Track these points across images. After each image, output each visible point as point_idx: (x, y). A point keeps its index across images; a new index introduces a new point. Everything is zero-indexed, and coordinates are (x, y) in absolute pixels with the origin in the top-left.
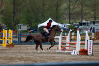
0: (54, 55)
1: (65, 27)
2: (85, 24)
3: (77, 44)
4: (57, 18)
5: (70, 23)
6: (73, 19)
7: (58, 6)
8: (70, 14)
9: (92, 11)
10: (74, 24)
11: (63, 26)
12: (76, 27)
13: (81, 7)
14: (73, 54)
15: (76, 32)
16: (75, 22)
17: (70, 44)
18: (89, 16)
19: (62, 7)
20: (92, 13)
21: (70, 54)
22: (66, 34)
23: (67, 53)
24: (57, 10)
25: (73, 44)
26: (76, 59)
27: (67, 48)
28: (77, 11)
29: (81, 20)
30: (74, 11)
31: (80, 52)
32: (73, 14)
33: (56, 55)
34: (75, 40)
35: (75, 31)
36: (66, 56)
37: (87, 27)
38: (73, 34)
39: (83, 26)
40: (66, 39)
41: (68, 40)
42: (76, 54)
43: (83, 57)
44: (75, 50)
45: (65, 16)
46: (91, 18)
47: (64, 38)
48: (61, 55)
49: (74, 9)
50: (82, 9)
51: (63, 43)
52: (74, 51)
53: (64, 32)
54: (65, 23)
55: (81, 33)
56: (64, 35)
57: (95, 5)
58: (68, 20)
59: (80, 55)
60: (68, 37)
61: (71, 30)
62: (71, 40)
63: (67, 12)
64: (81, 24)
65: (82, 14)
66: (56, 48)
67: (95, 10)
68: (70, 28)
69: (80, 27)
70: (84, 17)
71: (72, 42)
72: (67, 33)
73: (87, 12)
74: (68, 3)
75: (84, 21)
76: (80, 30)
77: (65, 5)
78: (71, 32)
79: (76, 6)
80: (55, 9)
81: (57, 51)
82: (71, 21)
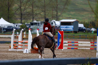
0: (6, 53)
1: (17, 27)
2: (36, 24)
3: (29, 43)
4: (9, 18)
5: (21, 23)
6: (24, 19)
7: (9, 6)
8: (22, 14)
9: (43, 11)
10: (26, 23)
11: (15, 26)
12: (28, 26)
13: (31, 8)
14: (25, 52)
15: (28, 32)
16: (26, 22)
18: (39, 16)
19: (14, 7)
20: (42, 13)
21: (22, 52)
23: (19, 52)
24: (9, 10)
25: (25, 43)
26: (28, 58)
27: (19, 47)
28: (28, 11)
29: (32, 20)
30: (25, 11)
31: (31, 50)
32: (24, 14)
33: (9, 53)
34: (27, 39)
35: (27, 30)
36: (18, 54)
37: (38, 27)
38: (25, 33)
39: (34, 26)
40: (18, 38)
41: (20, 39)
42: (28, 52)
43: (35, 55)
44: (27, 48)
45: (17, 16)
46: (42, 18)
47: (16, 37)
48: (13, 54)
49: (25, 9)
50: (33, 10)
51: (15, 42)
52: (25, 49)
54: (17, 23)
55: (33, 32)
56: (16, 34)
57: (44, 6)
58: (20, 20)
59: (31, 53)
60: (20, 36)
61: (22, 30)
62: (23, 39)
63: (18, 12)
64: (32, 24)
65: (33, 15)
66: (8, 47)
67: (45, 11)
69: (32, 27)
70: (35, 17)
71: (24, 41)
72: (19, 32)
73: (38, 13)
74: (19, 4)
75: (35, 21)
76: (32, 30)
77: (16, 6)
78: (23, 31)
79: (27, 7)
80: (7, 9)
81: (9, 50)
82: (23, 21)
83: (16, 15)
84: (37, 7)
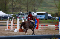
0: (4, 32)
1: (11, 16)
2: (22, 14)
3: (17, 26)
4: (5, 11)
5: (13, 14)
7: (6, 4)
8: (13, 8)
9: (26, 7)
10: (16, 14)
11: (9, 16)
12: (17, 16)
13: (19, 5)
14: (15, 31)
15: (17, 19)
17: (14, 26)
18: (24, 10)
19: (8, 4)
20: (26, 8)
21: (13, 31)
22: (11, 20)
23: (11, 31)
24: (5, 6)
26: (17, 34)
27: (12, 28)
28: (17, 7)
29: (19, 12)
30: (15, 7)
31: (19, 30)
32: (15, 9)
34: (16, 23)
36: (11, 32)
37: (23, 16)
39: (21, 16)
40: (11, 23)
41: (12, 23)
42: (17, 31)
43: (21, 33)
44: (17, 29)
46: (25, 11)
47: (10, 22)
48: (8, 32)
49: (15, 5)
51: (9, 25)
53: (9, 19)
54: (10, 14)
55: (20, 19)
56: (9, 20)
57: (27, 4)
58: (12, 12)
60: (12, 22)
61: (14, 18)
62: (14, 23)
63: (11, 7)
65: (20, 9)
66: (5, 28)
67: (27, 7)
68: (13, 16)
69: (19, 16)
70: (21, 10)
71: (15, 25)
74: (12, 2)
75: (21, 13)
76: (19, 18)
77: (10, 3)
80: (4, 5)
81: (6, 30)
83: (9, 9)
84: (23, 4)
